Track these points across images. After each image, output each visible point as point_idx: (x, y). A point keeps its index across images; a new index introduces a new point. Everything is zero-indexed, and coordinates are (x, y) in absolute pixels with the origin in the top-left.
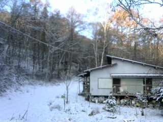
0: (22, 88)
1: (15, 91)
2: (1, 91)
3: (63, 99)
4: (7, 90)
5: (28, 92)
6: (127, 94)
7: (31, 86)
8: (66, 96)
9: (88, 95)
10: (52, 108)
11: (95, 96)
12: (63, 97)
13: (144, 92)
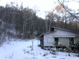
0: (10, 42)
1: (7, 44)
2: (1, 44)
3: (30, 48)
4: (3, 44)
5: (13, 44)
6: (61, 45)
7: (15, 42)
8: (32, 47)
9: (42, 46)
10: (25, 52)
11: (46, 47)
12: (31, 47)
13: (70, 45)
